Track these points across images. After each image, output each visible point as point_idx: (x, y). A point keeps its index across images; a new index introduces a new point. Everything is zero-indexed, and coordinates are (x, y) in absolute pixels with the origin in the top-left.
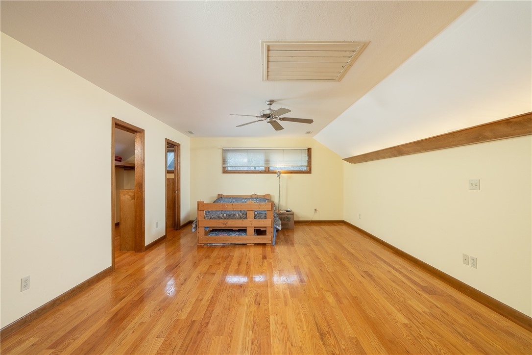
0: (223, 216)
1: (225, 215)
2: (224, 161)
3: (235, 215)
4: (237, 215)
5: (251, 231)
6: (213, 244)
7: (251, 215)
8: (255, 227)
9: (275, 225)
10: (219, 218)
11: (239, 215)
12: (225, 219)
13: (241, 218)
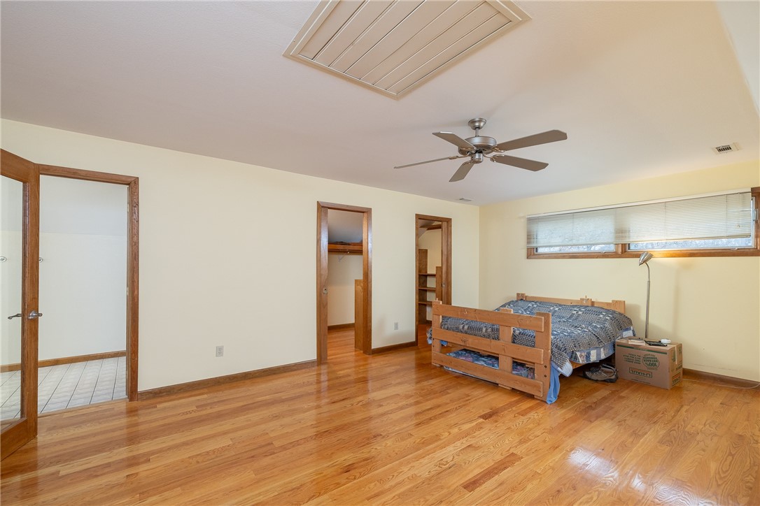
0: (463, 327)
1: (466, 327)
2: (530, 237)
3: (481, 329)
4: (484, 329)
5: (506, 363)
6: (450, 369)
7: (506, 334)
8: (513, 358)
9: (554, 364)
10: (457, 330)
11: (487, 330)
12: (466, 333)
13: (489, 337)
